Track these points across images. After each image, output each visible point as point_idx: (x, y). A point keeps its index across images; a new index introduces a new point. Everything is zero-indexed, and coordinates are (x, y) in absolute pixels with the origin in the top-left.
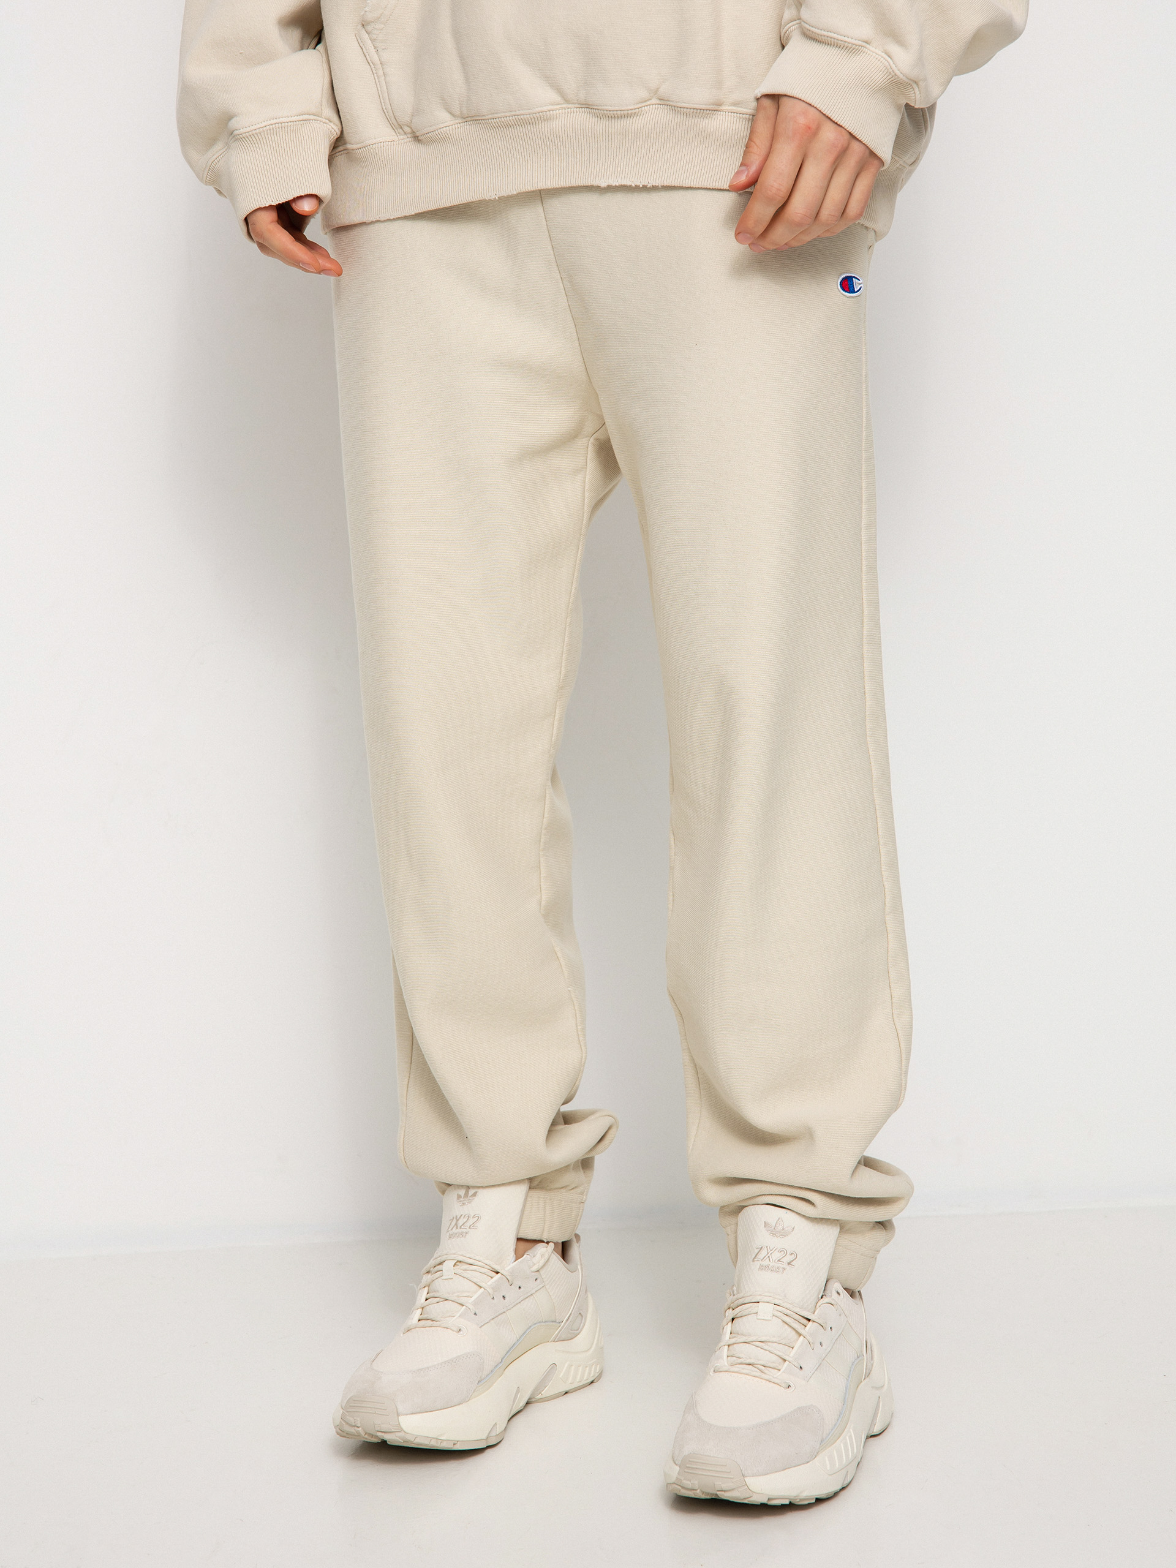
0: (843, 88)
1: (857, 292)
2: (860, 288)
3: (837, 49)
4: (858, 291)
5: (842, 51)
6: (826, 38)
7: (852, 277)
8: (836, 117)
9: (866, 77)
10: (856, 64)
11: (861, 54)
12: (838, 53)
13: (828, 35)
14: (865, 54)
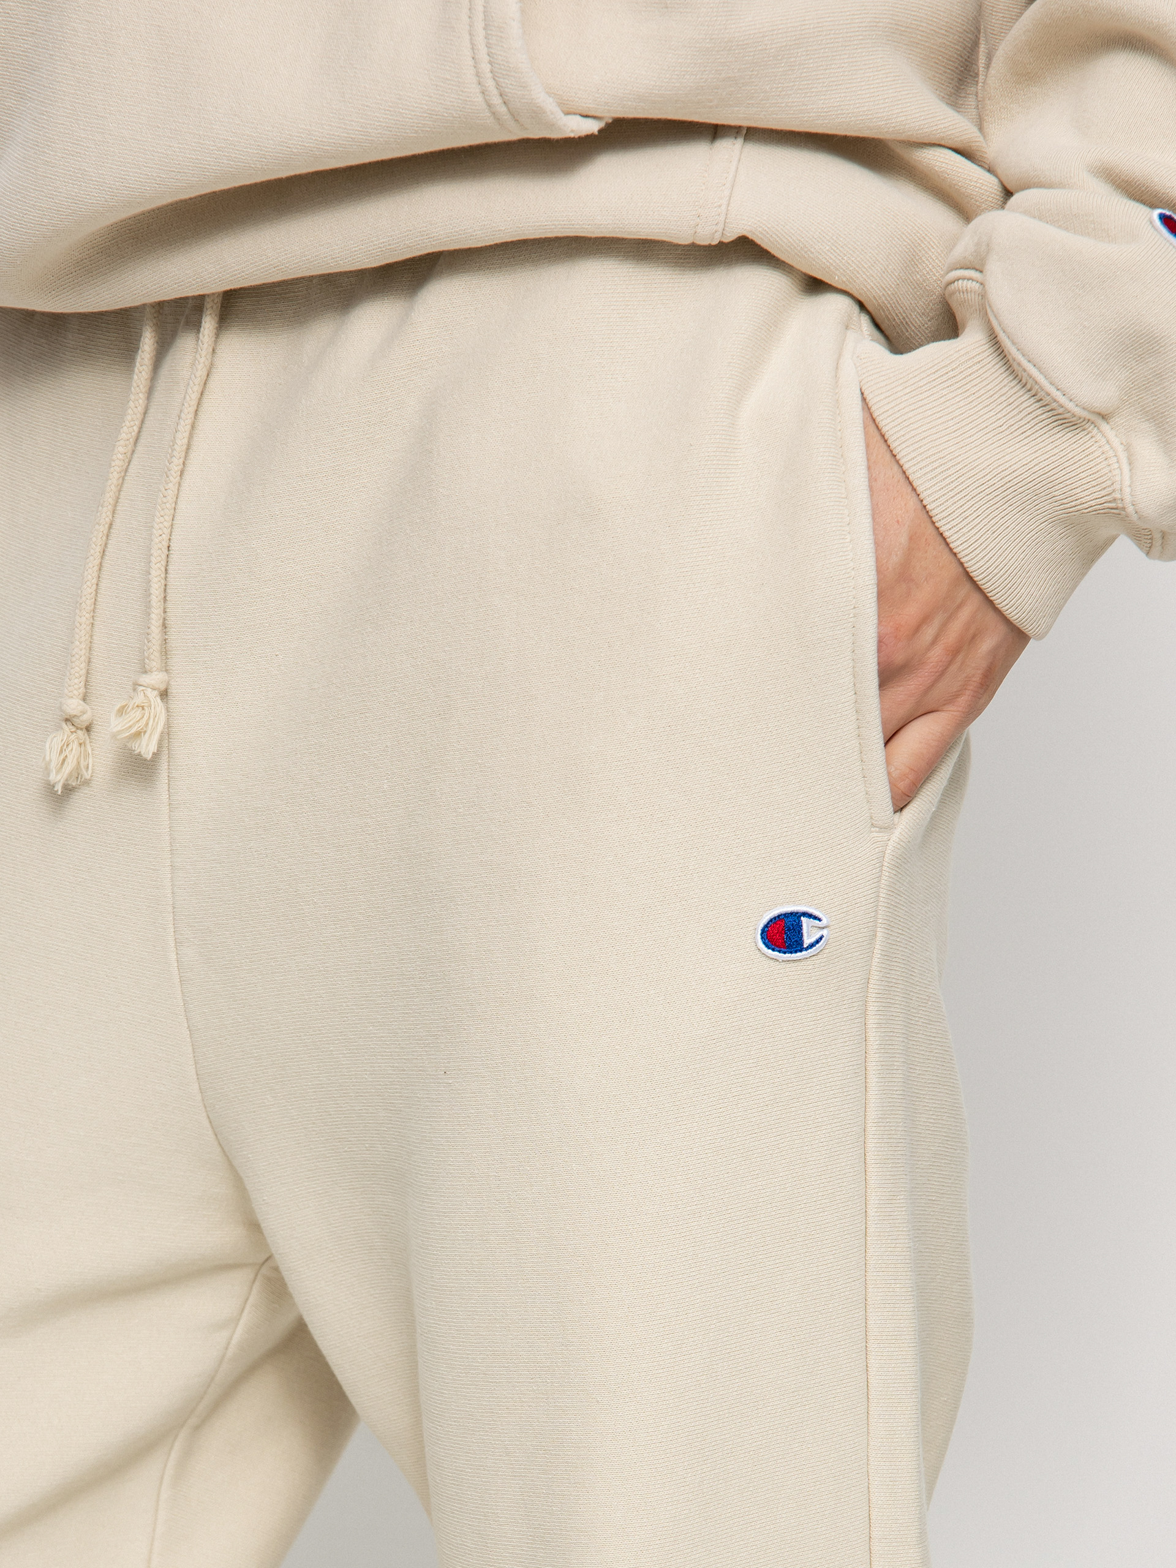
0: (1005, 488)
1: (807, 949)
2: (821, 938)
3: (1032, 400)
4: (812, 946)
5: (1040, 411)
6: (1024, 374)
7: (797, 916)
8: (959, 543)
9: (1061, 485)
10: (1056, 451)
11: (1077, 431)
12: (1030, 409)
13: (1028, 369)
14: (1085, 432)
